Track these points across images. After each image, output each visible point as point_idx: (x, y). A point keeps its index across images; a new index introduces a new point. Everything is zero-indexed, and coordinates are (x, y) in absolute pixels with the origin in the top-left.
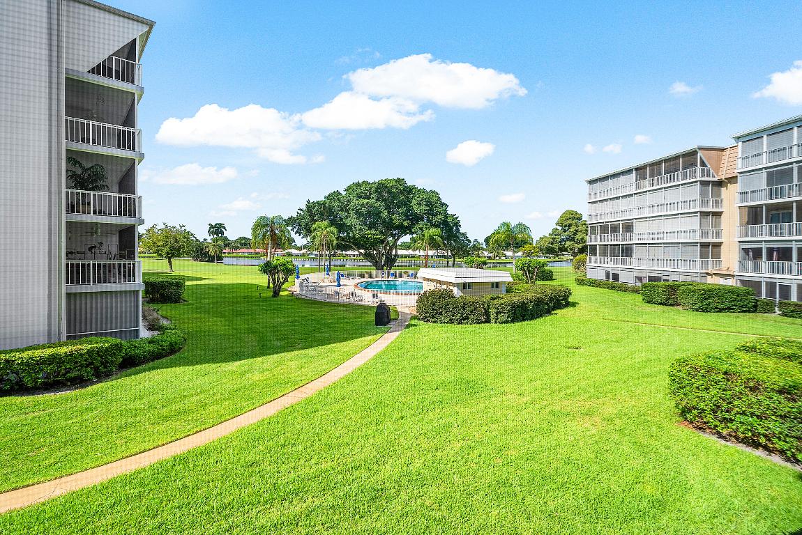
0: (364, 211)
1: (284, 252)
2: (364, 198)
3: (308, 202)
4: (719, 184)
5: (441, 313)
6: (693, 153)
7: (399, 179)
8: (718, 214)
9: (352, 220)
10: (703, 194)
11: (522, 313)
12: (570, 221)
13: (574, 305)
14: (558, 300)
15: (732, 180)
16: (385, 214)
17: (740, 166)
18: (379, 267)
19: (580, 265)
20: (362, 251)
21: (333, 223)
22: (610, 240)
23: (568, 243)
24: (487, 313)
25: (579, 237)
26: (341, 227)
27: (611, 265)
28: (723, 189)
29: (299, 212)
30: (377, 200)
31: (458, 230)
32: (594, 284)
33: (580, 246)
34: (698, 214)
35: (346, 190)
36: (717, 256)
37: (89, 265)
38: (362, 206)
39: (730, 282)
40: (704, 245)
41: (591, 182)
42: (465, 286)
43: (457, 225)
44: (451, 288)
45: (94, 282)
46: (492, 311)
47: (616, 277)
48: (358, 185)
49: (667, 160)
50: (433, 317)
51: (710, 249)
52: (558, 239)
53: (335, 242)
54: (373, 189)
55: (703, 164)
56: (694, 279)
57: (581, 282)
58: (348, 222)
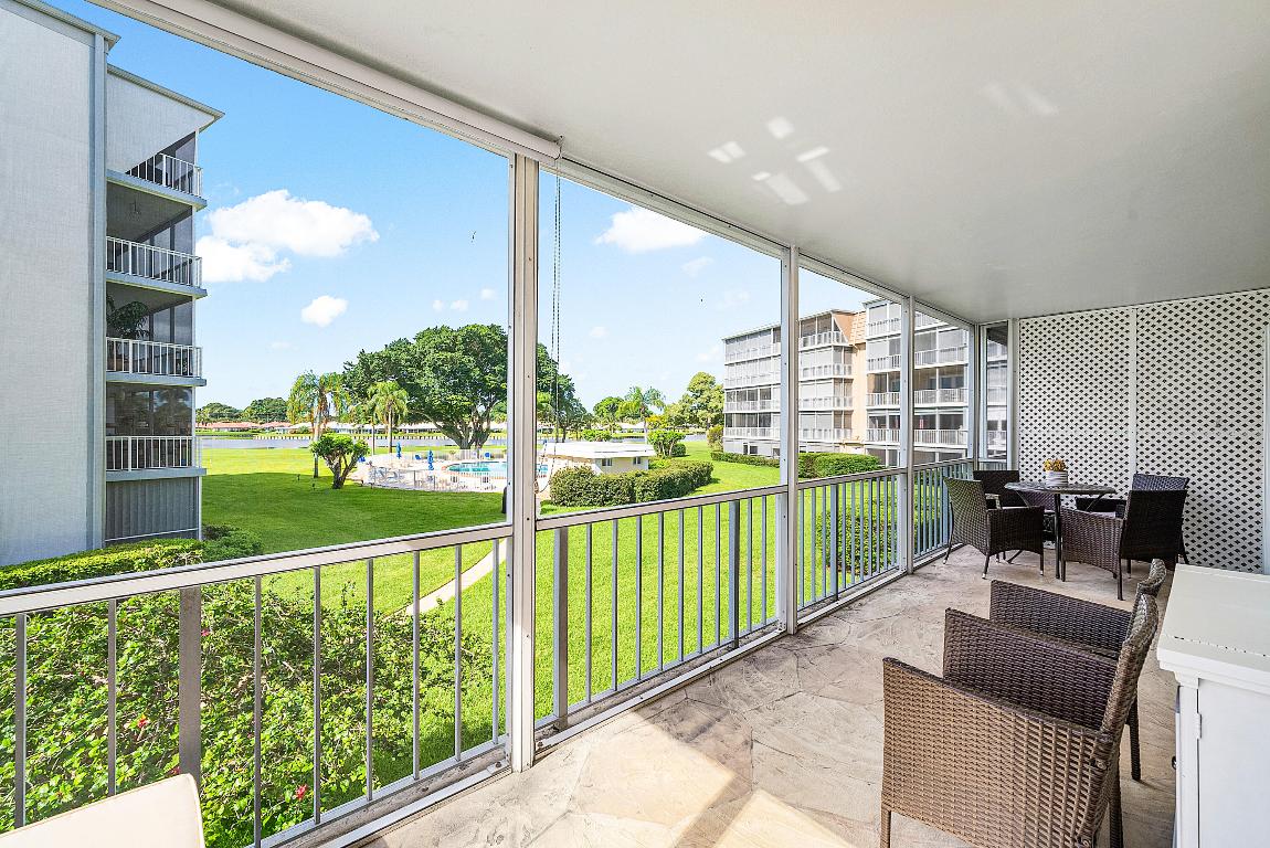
0: (447, 368)
1: (294, 427)
2: (446, 350)
3: (362, 353)
4: (850, 349)
5: (579, 495)
6: (828, 316)
7: (493, 326)
8: (849, 381)
9: (428, 380)
10: (836, 360)
11: (669, 489)
12: (701, 387)
13: (716, 481)
14: (701, 476)
15: (861, 346)
16: (476, 373)
17: (868, 333)
18: (464, 445)
19: (716, 437)
20: (440, 424)
21: (402, 384)
22: (747, 407)
23: (700, 412)
24: (631, 492)
25: (712, 404)
26: (413, 390)
27: (748, 435)
28: (854, 355)
29: (348, 367)
30: (464, 354)
31: (571, 396)
32: (731, 458)
33: (713, 415)
34: (832, 381)
35: (418, 339)
36: (848, 426)
37: (126, 443)
38: (445, 361)
39: (861, 452)
40: (838, 414)
41: (728, 341)
42: (605, 462)
43: (570, 388)
44: (588, 464)
45: (134, 466)
46: (638, 489)
47: (754, 450)
48: (437, 331)
49: (820, 318)
50: (571, 500)
51: (842, 418)
52: (689, 407)
53: (406, 411)
54: (460, 338)
55: (836, 329)
56: (828, 449)
57: (717, 457)
58: (423, 383)
